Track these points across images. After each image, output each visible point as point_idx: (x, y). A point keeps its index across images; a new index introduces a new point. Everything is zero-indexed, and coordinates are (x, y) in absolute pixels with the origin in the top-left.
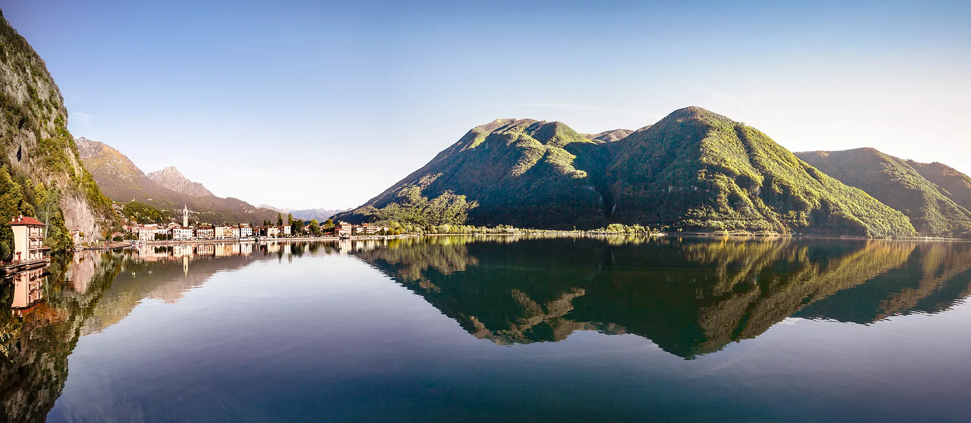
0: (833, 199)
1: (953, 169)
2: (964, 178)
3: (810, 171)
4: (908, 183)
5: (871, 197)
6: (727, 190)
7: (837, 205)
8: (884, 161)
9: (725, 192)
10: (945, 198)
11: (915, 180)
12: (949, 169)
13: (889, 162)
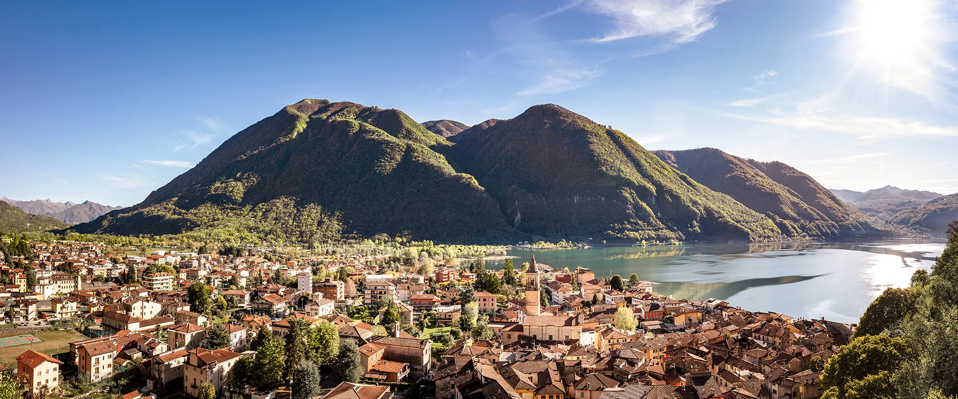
0: (714, 207)
1: (793, 168)
2: (807, 179)
3: (683, 178)
4: (762, 185)
5: (738, 202)
6: (632, 201)
7: (719, 213)
8: (733, 163)
9: (631, 203)
10: (796, 200)
11: (766, 182)
12: (791, 168)
13: (737, 164)
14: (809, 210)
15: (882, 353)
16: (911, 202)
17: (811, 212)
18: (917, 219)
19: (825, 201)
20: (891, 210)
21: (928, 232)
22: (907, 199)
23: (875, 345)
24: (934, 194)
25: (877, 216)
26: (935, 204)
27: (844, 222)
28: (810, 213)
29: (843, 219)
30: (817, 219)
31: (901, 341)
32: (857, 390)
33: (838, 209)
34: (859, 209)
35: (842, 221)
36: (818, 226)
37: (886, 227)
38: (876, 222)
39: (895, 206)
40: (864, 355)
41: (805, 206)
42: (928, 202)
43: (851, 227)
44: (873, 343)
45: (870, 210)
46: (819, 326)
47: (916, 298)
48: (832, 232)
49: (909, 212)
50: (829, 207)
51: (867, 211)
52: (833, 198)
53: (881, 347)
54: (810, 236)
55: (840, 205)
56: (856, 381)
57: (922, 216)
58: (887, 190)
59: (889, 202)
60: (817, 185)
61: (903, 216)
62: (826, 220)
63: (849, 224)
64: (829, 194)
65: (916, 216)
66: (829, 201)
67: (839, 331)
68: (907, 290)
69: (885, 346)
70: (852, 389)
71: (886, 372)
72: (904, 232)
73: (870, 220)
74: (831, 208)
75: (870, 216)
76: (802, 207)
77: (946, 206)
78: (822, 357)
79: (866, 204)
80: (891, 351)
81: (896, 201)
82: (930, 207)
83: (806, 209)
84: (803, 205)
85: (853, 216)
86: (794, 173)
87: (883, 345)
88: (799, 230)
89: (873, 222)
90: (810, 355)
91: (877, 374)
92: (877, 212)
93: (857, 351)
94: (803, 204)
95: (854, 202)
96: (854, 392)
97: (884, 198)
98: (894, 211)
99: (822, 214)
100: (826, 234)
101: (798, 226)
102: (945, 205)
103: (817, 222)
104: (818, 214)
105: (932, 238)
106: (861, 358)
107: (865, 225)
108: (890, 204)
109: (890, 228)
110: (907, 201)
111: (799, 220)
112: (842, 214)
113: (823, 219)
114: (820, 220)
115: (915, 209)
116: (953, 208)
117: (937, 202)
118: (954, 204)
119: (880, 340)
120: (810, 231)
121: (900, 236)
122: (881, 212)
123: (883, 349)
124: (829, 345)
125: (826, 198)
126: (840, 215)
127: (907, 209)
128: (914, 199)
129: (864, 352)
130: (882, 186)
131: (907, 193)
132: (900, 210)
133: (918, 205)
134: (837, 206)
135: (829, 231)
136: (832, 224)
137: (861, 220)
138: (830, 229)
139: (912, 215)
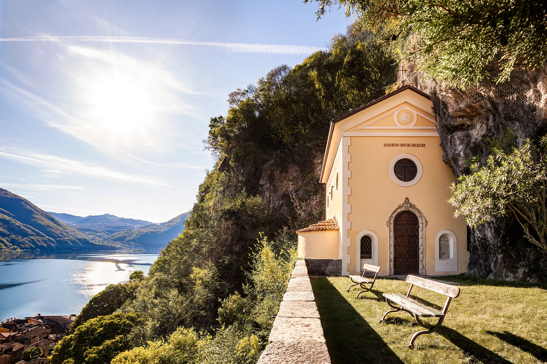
14: (22, 227)
15: (117, 325)
16: (127, 226)
17: (25, 229)
18: (131, 238)
19: (43, 221)
20: (109, 231)
21: (141, 247)
22: (123, 224)
23: (112, 320)
24: (146, 222)
25: (96, 235)
26: (147, 228)
27: (62, 238)
28: (23, 229)
29: (61, 235)
30: (32, 235)
31: (132, 315)
32: (96, 353)
33: (56, 227)
34: (78, 229)
35: (60, 237)
36: (33, 241)
37: (103, 243)
38: (95, 239)
39: (113, 228)
40: (101, 329)
41: (18, 223)
42: (141, 227)
43: (69, 242)
44: (109, 320)
45: (89, 230)
46: (35, 321)
47: (134, 289)
48: (49, 246)
49: (125, 233)
50: (47, 226)
51: (87, 231)
52: (52, 220)
53: (116, 321)
54: (21, 248)
55: (59, 225)
56: (95, 347)
57: (136, 236)
58: (106, 217)
59: (107, 225)
60: (35, 208)
61: (119, 236)
62: (42, 236)
63: (67, 240)
64: (47, 216)
65: (130, 236)
66: (46, 221)
67: (56, 322)
68: (127, 285)
69: (119, 320)
70: (91, 353)
71: (122, 336)
72: (119, 247)
73: (89, 237)
74: (48, 227)
75: (89, 234)
76: (13, 224)
77: (156, 230)
78: (37, 346)
79: (87, 225)
80: (125, 322)
81: (113, 225)
82: (142, 230)
83: (19, 227)
84: (15, 223)
85: (72, 234)
86: (7, 194)
87: (118, 319)
88: (8, 243)
89: (91, 239)
90: (24, 348)
91: (114, 339)
92: (95, 231)
93: (95, 327)
94: (15, 221)
95: (74, 223)
96: (93, 355)
97: (103, 222)
98: (112, 232)
99: (38, 231)
100: (42, 247)
101: (8, 241)
102: (154, 229)
103: (32, 237)
104: (33, 231)
105: (144, 250)
106: (98, 331)
107: (85, 241)
108: (107, 227)
109: (106, 243)
110: (123, 225)
111: (9, 235)
112: (60, 232)
113: (39, 235)
114: (35, 235)
115: (130, 231)
116: (161, 232)
117: (149, 227)
118: (162, 229)
119: (115, 316)
120: (23, 244)
121: (115, 248)
122: (99, 232)
123: (119, 322)
124: (45, 335)
125: (43, 218)
126: (58, 232)
127: (123, 231)
128: (129, 225)
129: (101, 326)
130: (102, 214)
131: (123, 220)
132: (117, 232)
133: (132, 228)
134: (56, 225)
135: (45, 245)
136: (49, 240)
137: (79, 237)
138: (46, 243)
139: (127, 235)
